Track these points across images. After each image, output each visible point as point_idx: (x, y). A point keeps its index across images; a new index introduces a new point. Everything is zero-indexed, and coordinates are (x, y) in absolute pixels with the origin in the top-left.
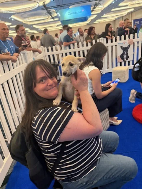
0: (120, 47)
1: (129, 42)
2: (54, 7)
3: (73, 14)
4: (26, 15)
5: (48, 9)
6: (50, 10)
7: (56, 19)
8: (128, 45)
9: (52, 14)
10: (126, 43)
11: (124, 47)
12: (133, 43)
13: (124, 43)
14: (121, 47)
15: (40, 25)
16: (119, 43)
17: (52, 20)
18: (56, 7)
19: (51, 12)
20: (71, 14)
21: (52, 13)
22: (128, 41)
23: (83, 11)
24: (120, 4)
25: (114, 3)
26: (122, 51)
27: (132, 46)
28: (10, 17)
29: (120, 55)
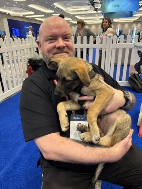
4: (68, 4)
7: (99, 12)
9: (95, 5)
15: (83, 16)
17: (95, 12)
20: (115, 6)
21: (95, 3)
23: (129, 4)
28: (53, 4)
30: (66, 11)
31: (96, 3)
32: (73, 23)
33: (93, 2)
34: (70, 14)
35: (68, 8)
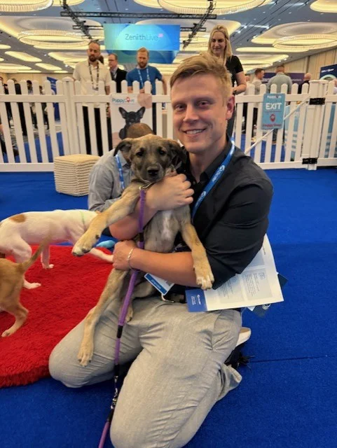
0: (118, 109)
1: (141, 100)
2: (92, 14)
3: (137, 39)
4: (27, 22)
5: (77, 17)
6: (85, 22)
8: (140, 107)
9: (91, 32)
10: (133, 100)
11: (128, 111)
12: (151, 105)
13: (128, 101)
14: (121, 110)
16: (114, 100)
18: (96, 15)
19: (88, 26)
20: (131, 38)
21: (89, 28)
22: (139, 97)
23: (161, 35)
24: (256, 40)
25: (239, 32)
26: (124, 120)
27: (149, 112)
29: (118, 131)
30: (21, 40)
31: (93, 28)
32: (45, 70)
33: (85, 24)
34: (36, 47)
35: (26, 33)
